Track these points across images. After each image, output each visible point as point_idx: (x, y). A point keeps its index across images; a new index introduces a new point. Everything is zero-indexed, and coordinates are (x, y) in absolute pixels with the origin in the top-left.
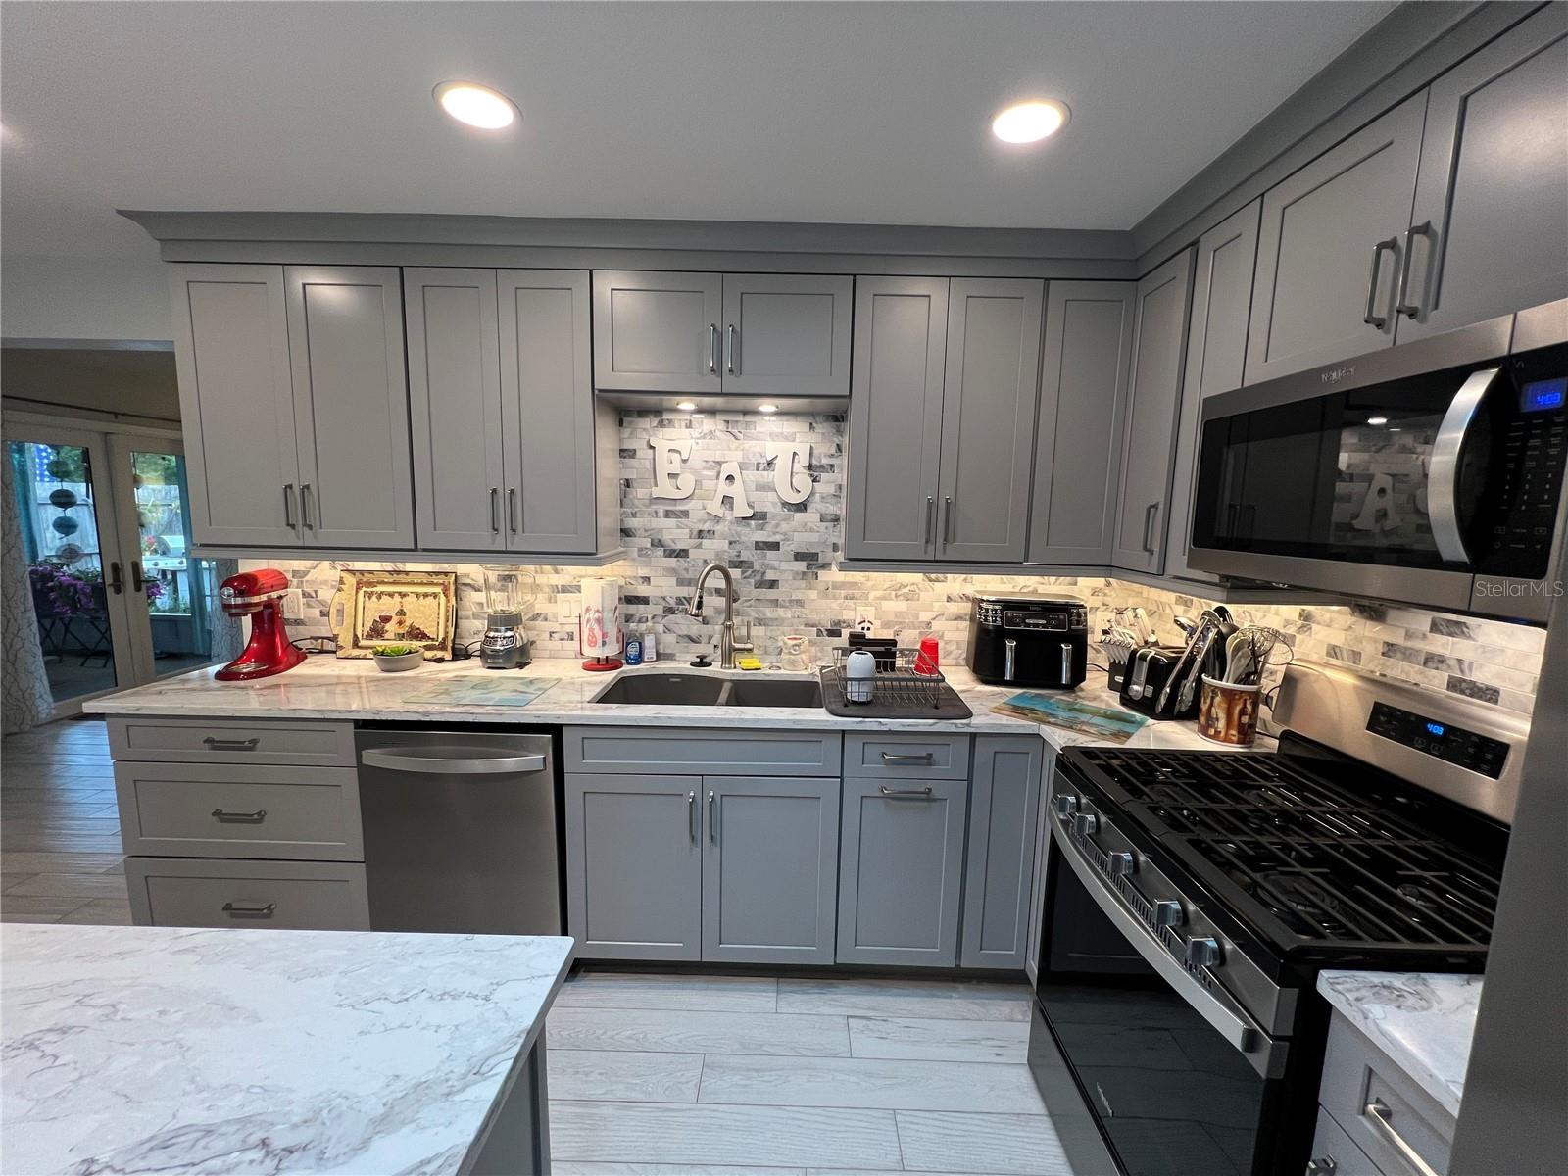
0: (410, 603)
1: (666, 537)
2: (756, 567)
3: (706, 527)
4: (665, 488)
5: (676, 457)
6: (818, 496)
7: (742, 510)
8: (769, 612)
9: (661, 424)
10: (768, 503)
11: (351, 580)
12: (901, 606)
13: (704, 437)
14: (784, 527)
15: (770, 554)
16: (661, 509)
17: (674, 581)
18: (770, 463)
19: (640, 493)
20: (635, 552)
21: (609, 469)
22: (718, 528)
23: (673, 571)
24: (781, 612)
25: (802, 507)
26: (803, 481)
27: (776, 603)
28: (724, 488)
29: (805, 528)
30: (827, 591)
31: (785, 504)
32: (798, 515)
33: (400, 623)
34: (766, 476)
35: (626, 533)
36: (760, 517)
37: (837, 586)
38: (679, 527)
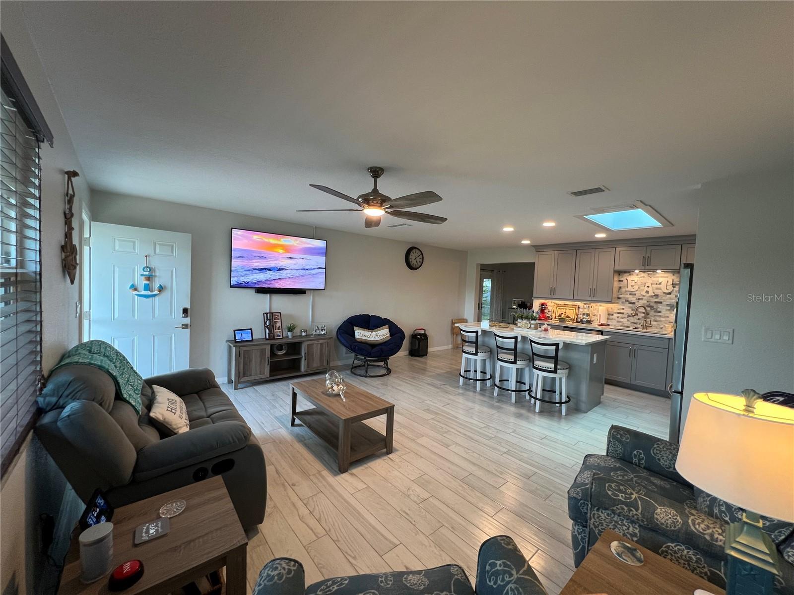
0: (567, 311)
1: (629, 299)
2: (655, 307)
3: (640, 298)
4: (630, 289)
5: (633, 282)
6: (674, 291)
7: (651, 294)
8: (658, 319)
9: (630, 275)
10: (658, 292)
11: (556, 305)
13: (641, 277)
14: (664, 298)
15: (659, 304)
16: (629, 293)
17: (631, 309)
18: (660, 283)
19: (623, 290)
20: (620, 302)
21: (616, 284)
22: (644, 298)
23: (631, 307)
24: (662, 319)
25: (670, 293)
26: (670, 288)
27: (660, 316)
28: (646, 289)
29: (670, 299)
31: (664, 293)
32: (668, 296)
33: (565, 315)
34: (659, 286)
35: (619, 298)
36: (657, 296)
38: (633, 297)
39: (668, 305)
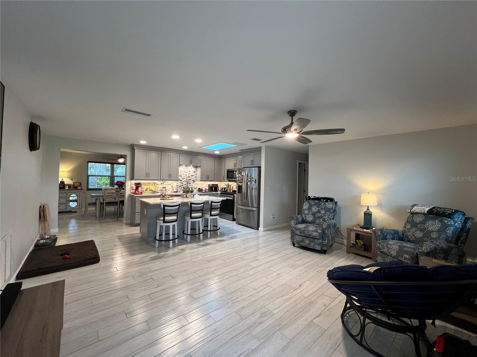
0: (150, 187)
1: (180, 179)
2: (189, 182)
4: (180, 174)
5: (181, 170)
7: (187, 176)
10: (190, 175)
12: (202, 185)
13: (184, 168)
14: (191, 178)
15: (190, 180)
16: (179, 176)
17: (180, 183)
18: (190, 171)
19: (177, 174)
22: (185, 178)
25: (193, 176)
26: (193, 173)
27: (190, 186)
28: (186, 174)
29: (193, 178)
30: (195, 184)
33: (149, 189)
34: (190, 173)
36: (189, 177)
37: (197, 184)
39: (193, 181)
